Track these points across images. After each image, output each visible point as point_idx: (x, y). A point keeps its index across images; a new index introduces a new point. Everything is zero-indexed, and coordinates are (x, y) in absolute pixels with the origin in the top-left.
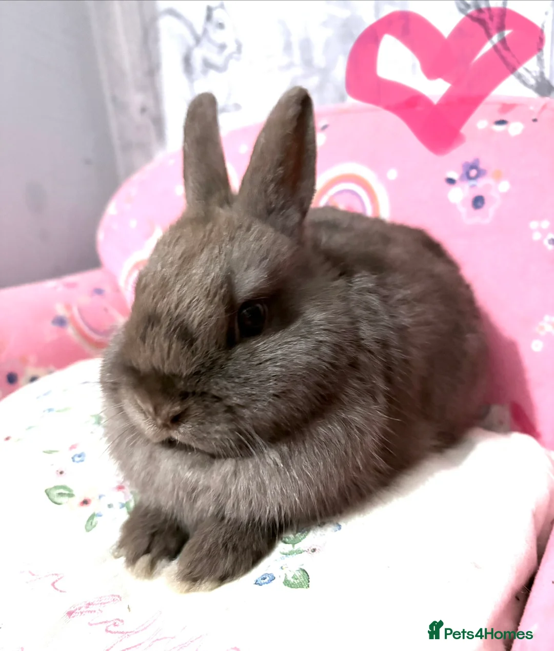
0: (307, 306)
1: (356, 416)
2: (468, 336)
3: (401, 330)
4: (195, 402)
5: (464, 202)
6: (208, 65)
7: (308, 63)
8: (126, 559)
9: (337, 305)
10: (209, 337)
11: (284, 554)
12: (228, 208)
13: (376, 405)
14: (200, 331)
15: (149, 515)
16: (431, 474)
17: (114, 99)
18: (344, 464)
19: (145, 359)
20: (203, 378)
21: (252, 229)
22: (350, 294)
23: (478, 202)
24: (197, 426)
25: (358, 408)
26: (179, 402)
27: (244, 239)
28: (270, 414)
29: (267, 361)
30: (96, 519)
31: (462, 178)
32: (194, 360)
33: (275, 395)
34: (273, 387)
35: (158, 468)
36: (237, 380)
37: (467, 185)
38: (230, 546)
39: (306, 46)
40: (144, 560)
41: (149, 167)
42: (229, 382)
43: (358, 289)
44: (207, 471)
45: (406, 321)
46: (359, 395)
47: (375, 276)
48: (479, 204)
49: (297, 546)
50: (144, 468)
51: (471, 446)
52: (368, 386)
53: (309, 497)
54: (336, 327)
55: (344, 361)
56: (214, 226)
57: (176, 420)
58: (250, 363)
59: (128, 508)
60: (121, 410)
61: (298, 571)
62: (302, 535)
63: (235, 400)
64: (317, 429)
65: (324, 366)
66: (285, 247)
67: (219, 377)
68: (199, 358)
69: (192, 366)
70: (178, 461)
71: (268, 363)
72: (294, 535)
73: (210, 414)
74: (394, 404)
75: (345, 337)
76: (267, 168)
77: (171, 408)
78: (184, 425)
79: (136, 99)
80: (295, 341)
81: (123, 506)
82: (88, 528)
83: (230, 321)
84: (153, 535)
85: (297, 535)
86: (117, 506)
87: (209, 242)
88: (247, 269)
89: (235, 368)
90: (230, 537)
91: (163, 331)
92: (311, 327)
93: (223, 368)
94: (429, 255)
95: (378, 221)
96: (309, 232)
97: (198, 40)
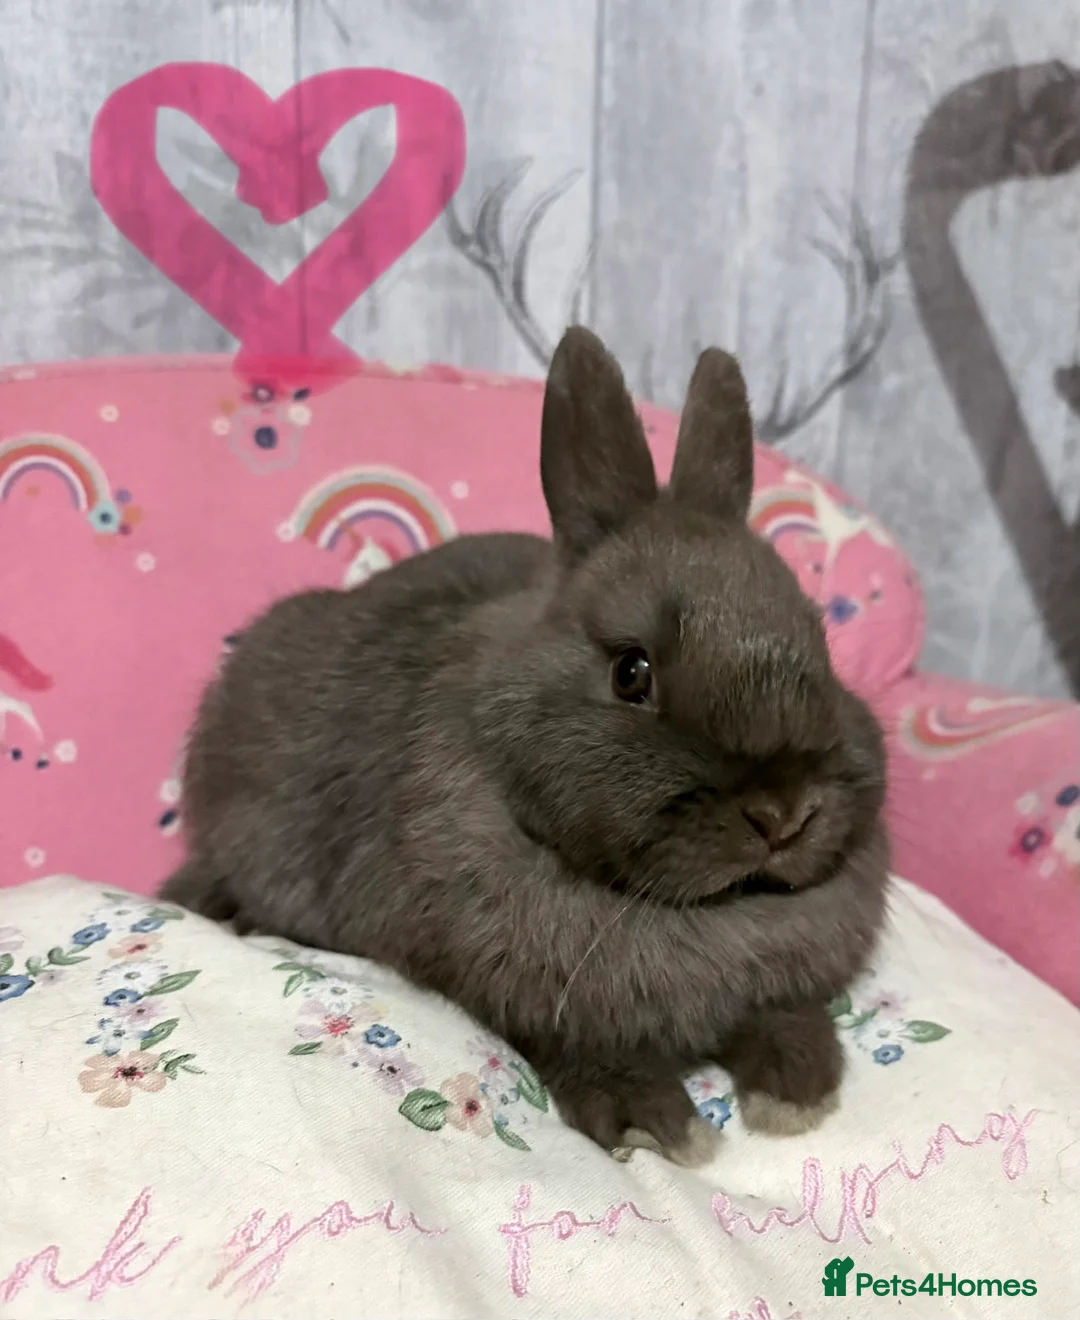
59: (524, 1095)
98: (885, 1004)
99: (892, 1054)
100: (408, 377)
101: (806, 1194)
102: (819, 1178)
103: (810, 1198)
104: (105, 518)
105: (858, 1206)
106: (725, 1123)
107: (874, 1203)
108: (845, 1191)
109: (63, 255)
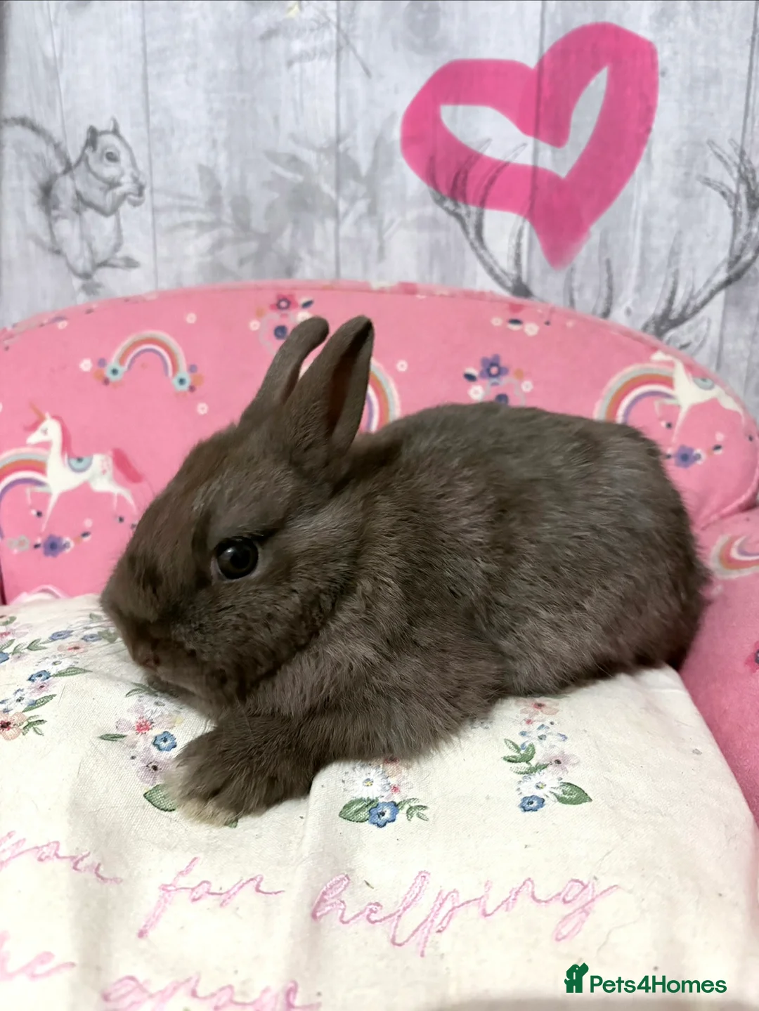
7: (243, 226)
31: (482, 375)
37: (488, 382)
39: (242, 205)
97: (69, 168)
98: (558, 762)
99: (535, 804)
100: (381, 291)
101: (408, 896)
102: (423, 888)
103: (409, 899)
104: (182, 381)
105: (437, 921)
106: (388, 824)
107: (448, 922)
108: (435, 905)
109: (202, 226)
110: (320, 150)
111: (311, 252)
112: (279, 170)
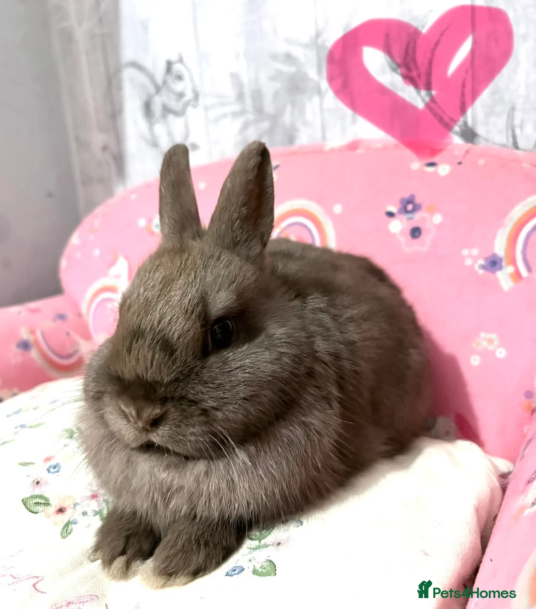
0: (269, 323)
1: (315, 419)
2: (412, 351)
3: (351, 344)
4: (173, 406)
5: (402, 232)
6: (167, 110)
7: (259, 110)
8: (102, 562)
9: (296, 322)
10: (187, 348)
11: (251, 549)
12: (199, 241)
13: (331, 410)
14: (179, 343)
15: (124, 519)
16: (383, 475)
17: (77, 139)
18: (304, 464)
19: (129, 369)
20: (181, 384)
21: (222, 258)
22: (305, 313)
23: (416, 232)
24: (174, 429)
25: (316, 413)
26: (160, 406)
27: (215, 267)
28: (240, 416)
29: (237, 368)
30: (70, 527)
31: (400, 212)
32: (174, 367)
33: (244, 399)
34: (243, 391)
35: (135, 471)
36: (211, 385)
37: (405, 217)
38: (202, 542)
39: (257, 96)
40: (120, 561)
41: (111, 201)
42: (204, 387)
43: (312, 308)
44: (181, 472)
45: (355, 337)
46: (316, 401)
47: (326, 298)
48: (416, 234)
49: (263, 542)
50: (123, 472)
51: (419, 452)
52: (324, 393)
53: (274, 494)
54: (293, 340)
55: (302, 370)
56: (189, 255)
57: (155, 423)
58: (222, 370)
59: (100, 515)
60: (102, 417)
61: (266, 561)
62: (267, 531)
63: (210, 403)
64: (280, 430)
65: (285, 375)
66: (248, 273)
67: (195, 383)
68: (178, 367)
69: (172, 374)
70: (154, 463)
71: (238, 370)
72: (260, 532)
73: (186, 417)
74: (348, 409)
75: (303, 350)
76: (233, 209)
77: (152, 411)
78: (162, 428)
79: (98, 139)
80: (261, 352)
81: (96, 513)
82: (63, 535)
83: (205, 334)
84: (128, 538)
85: (263, 532)
86: (90, 513)
87: (185, 269)
88: (218, 292)
89: (210, 375)
90: (202, 534)
91: (147, 343)
92: (273, 341)
93: (199, 375)
94: (374, 280)
95: (326, 251)
96: (268, 260)
97: (158, 89)
109: (235, 115)
110: (306, 46)
111: (305, 123)
112: (280, 66)
